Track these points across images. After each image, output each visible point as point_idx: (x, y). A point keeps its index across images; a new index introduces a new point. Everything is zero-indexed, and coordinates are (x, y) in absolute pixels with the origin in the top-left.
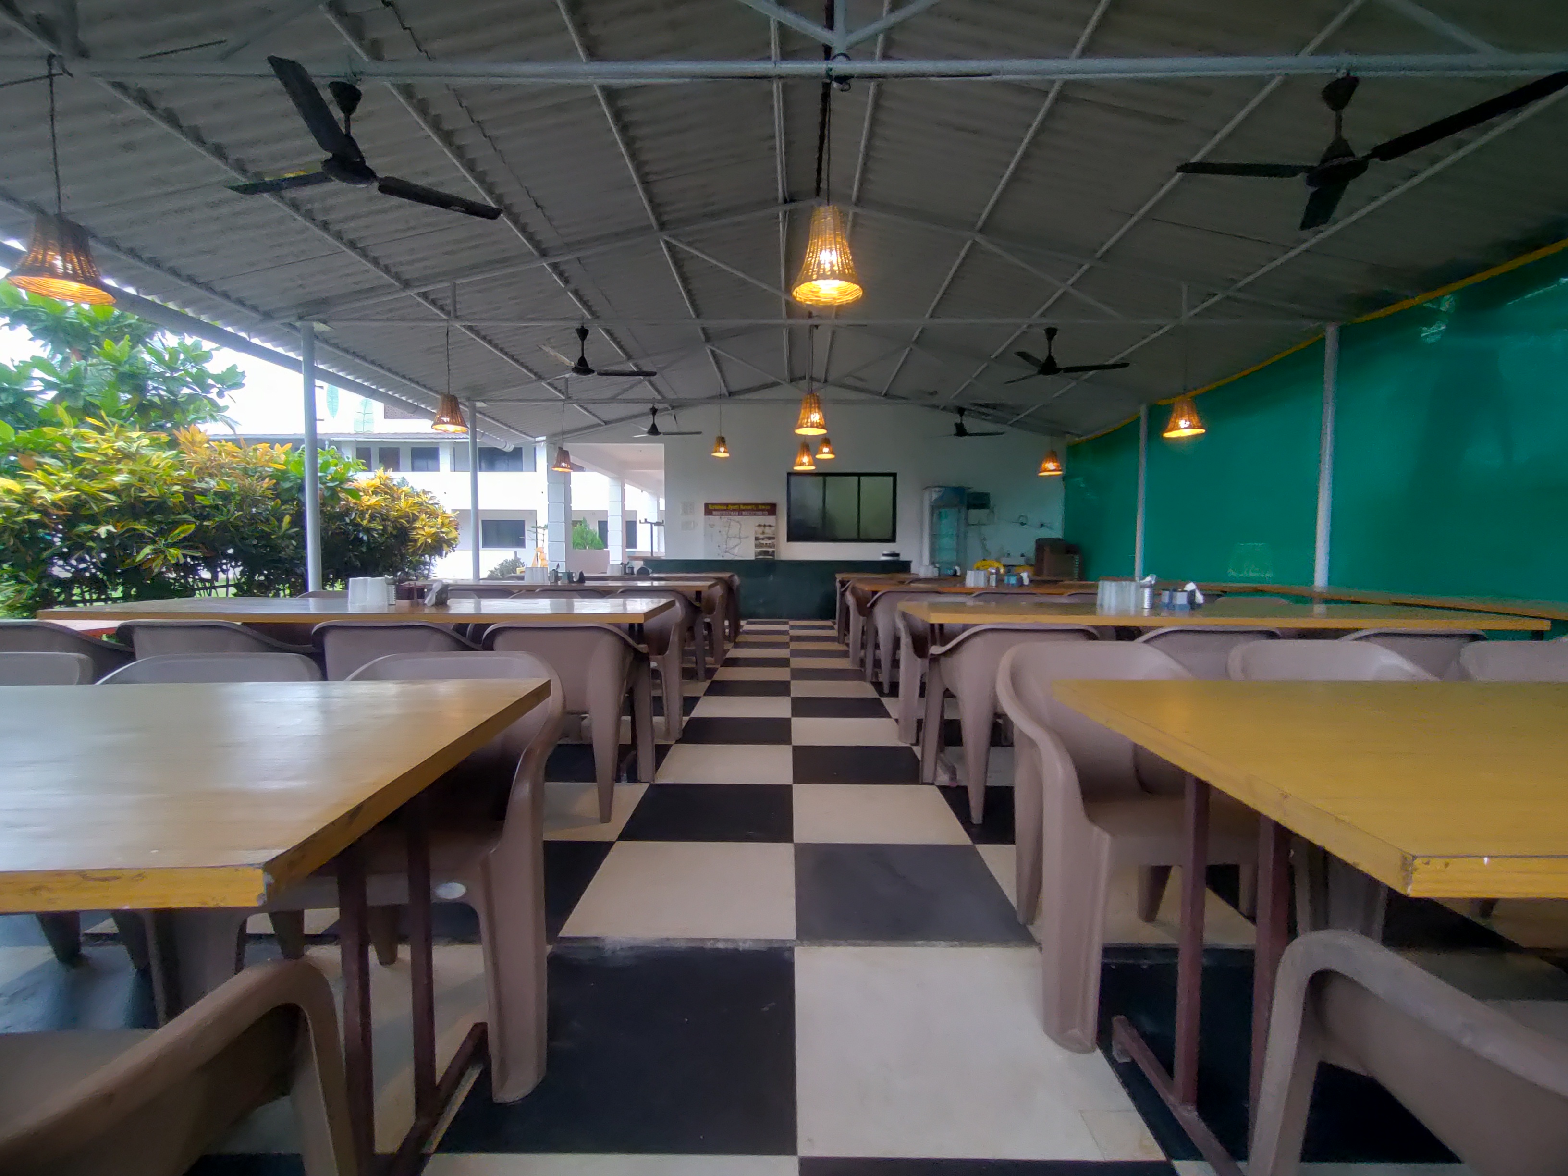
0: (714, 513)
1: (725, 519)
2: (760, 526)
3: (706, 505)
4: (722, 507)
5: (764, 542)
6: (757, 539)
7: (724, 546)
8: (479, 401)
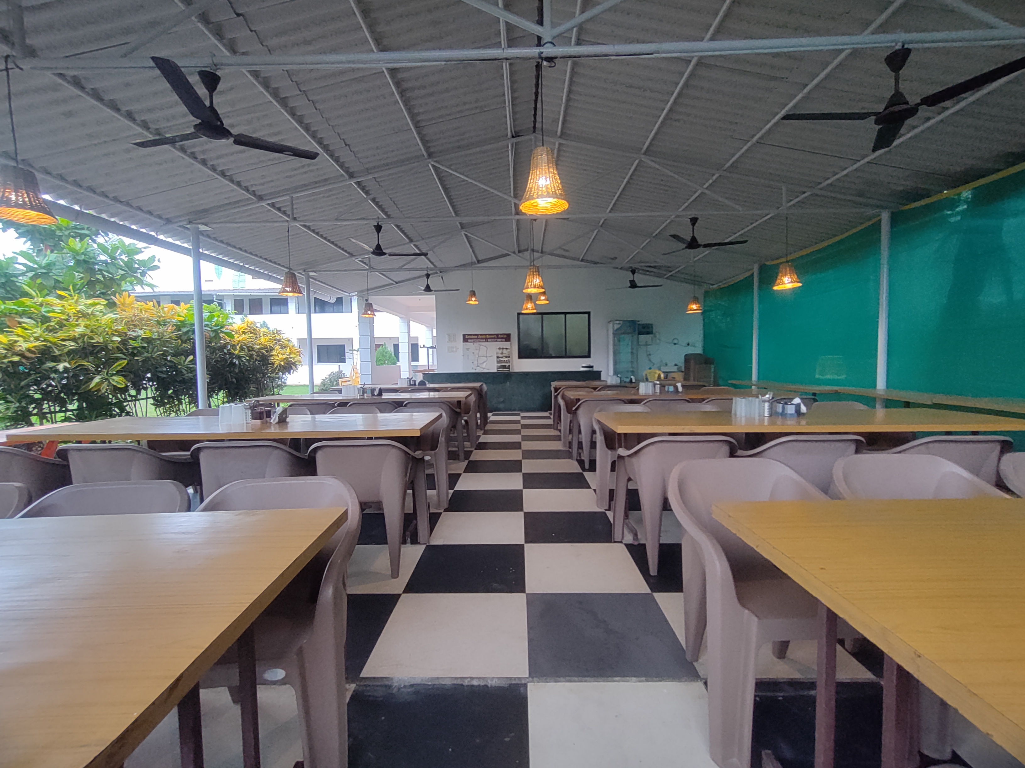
0: (469, 340)
1: (477, 344)
2: (500, 349)
3: (464, 336)
4: (476, 337)
5: (503, 359)
6: (498, 357)
7: (476, 362)
8: (312, 272)
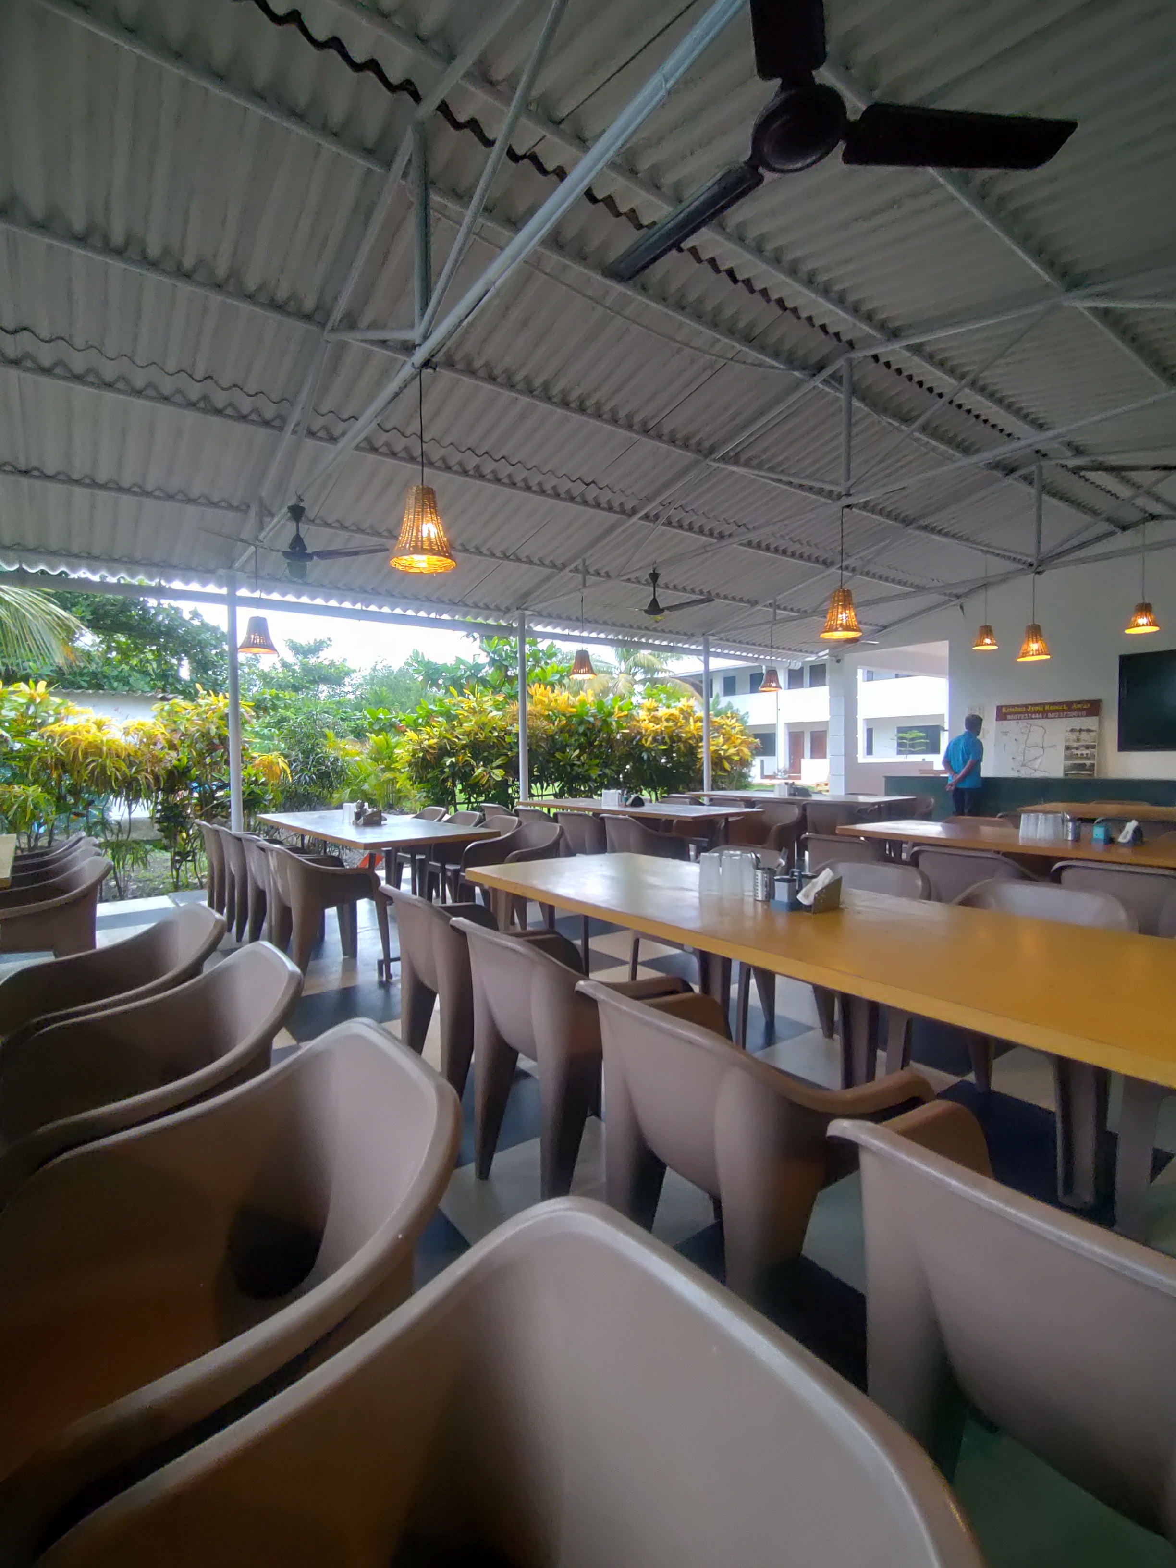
0: (1009, 717)
1: (1023, 724)
2: (1072, 730)
3: (999, 708)
4: (1020, 710)
5: (1079, 752)
6: (1068, 748)
7: (1020, 758)
8: (713, 635)
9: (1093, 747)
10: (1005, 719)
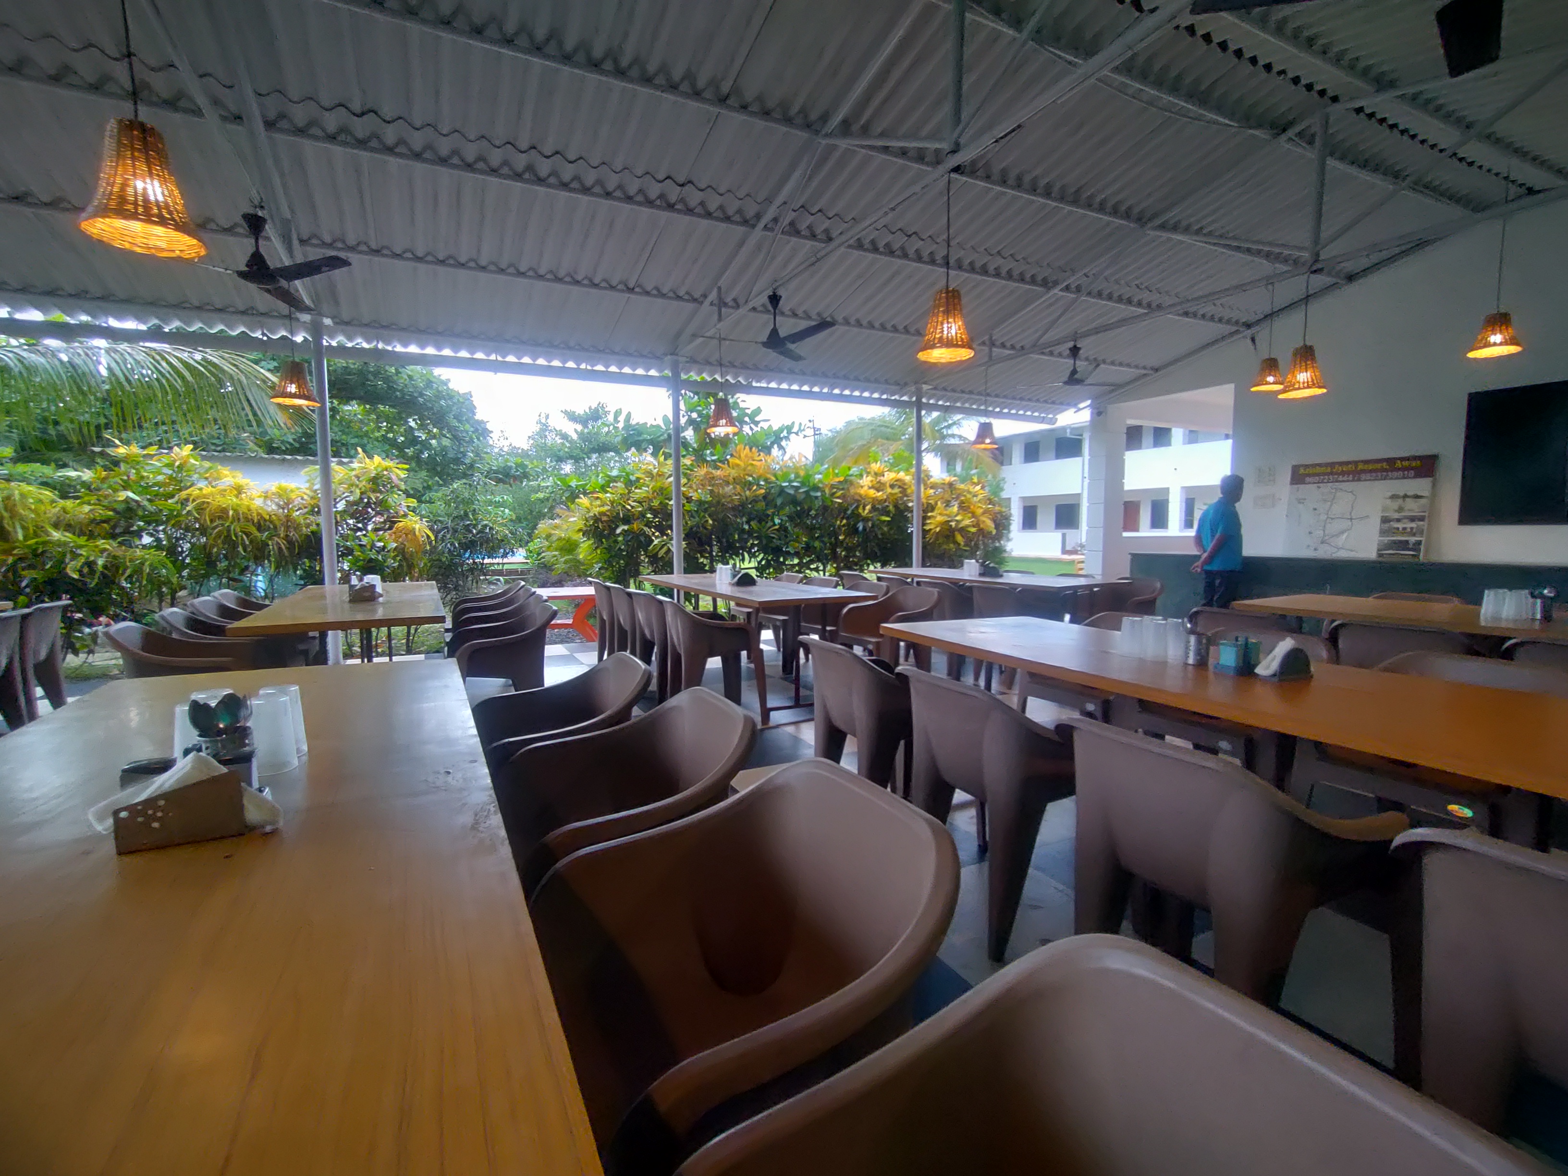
0: (1308, 479)
1: (1327, 488)
2: (1394, 497)
3: (1295, 469)
4: (1323, 470)
5: (1400, 526)
6: (1385, 520)
7: (1319, 532)
8: (925, 383)
9: (1422, 519)
10: (1304, 483)
